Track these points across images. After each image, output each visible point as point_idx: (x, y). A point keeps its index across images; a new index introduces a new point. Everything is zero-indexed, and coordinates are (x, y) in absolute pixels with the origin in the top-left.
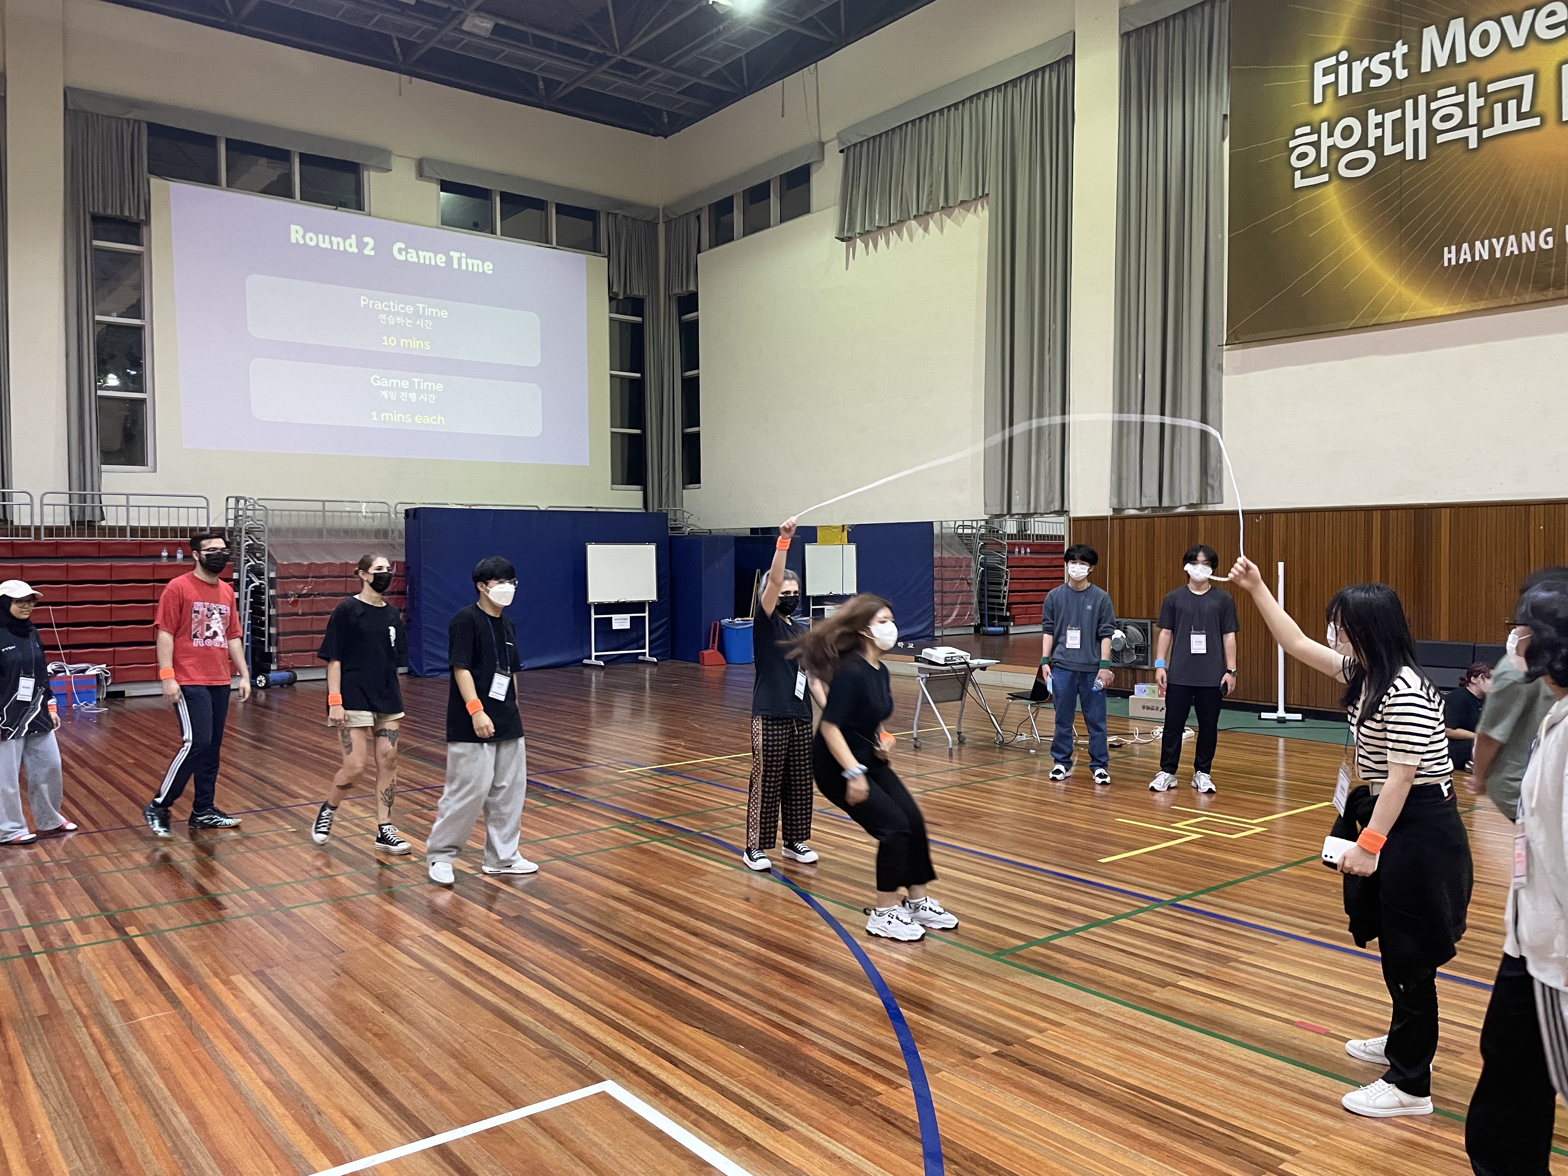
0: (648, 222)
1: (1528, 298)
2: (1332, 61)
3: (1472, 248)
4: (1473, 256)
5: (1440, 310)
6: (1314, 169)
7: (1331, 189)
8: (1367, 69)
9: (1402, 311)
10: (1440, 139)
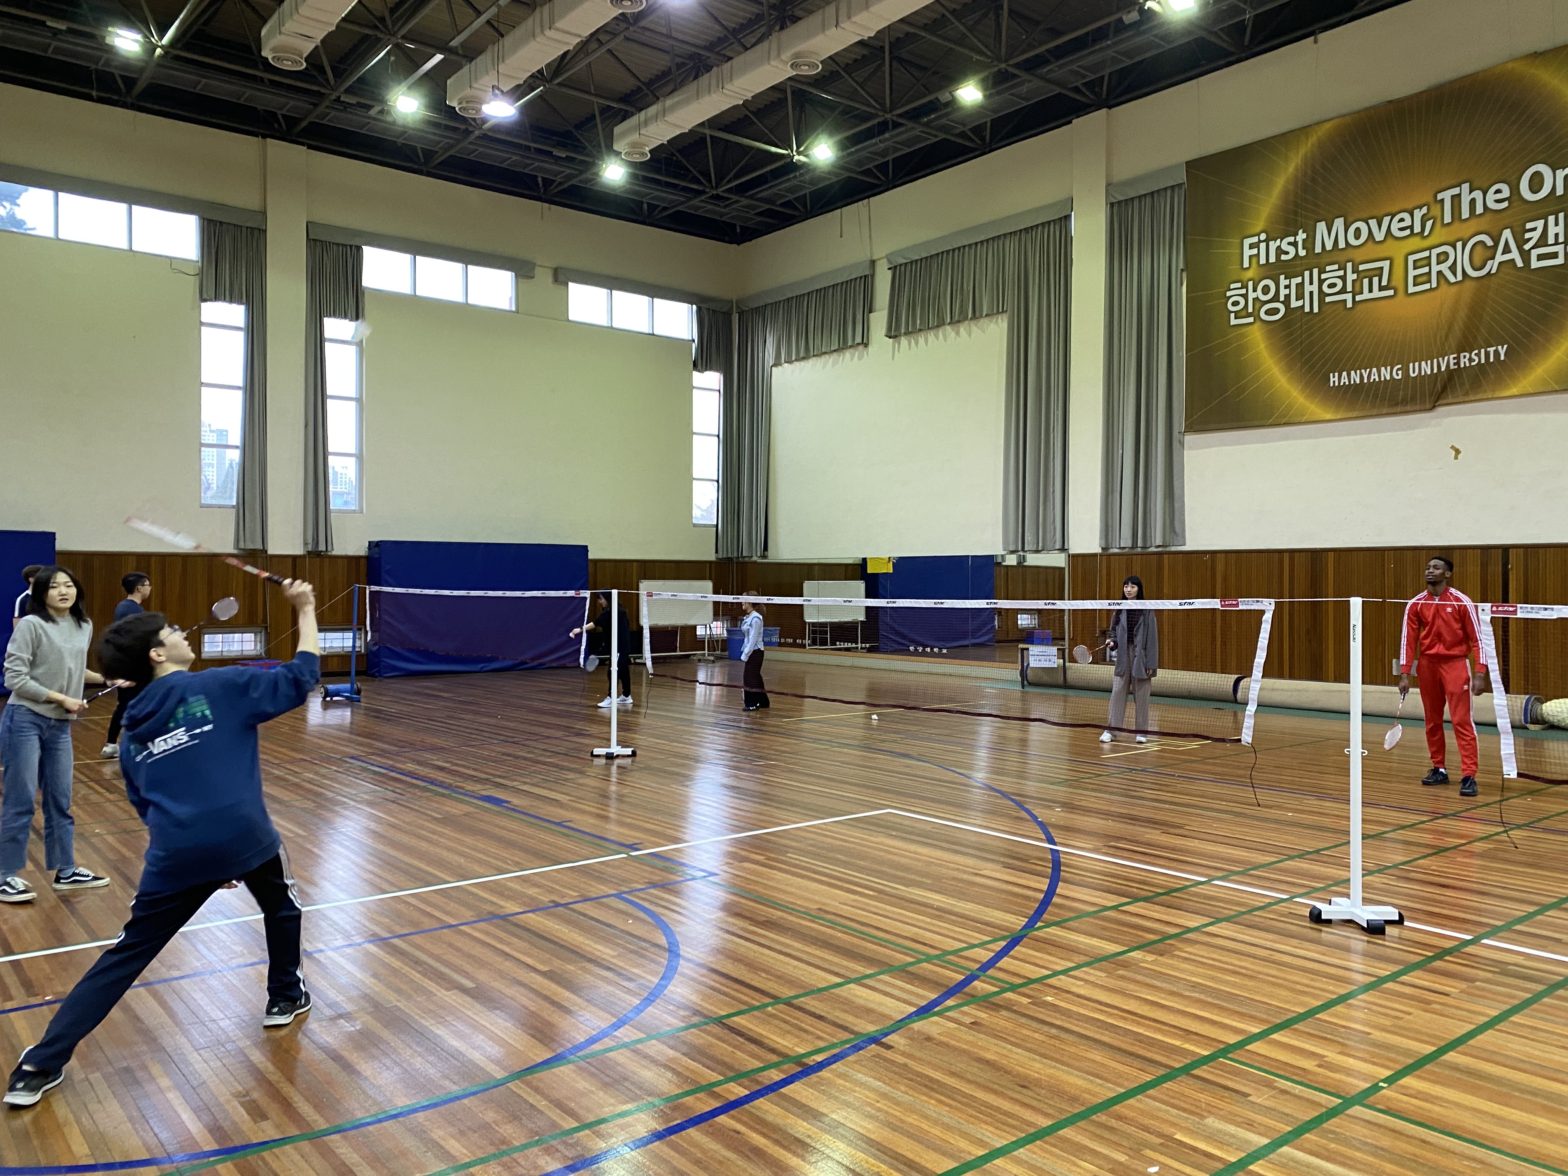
0: (724, 313)
1: (1384, 411)
2: (1255, 240)
3: (1349, 375)
4: (1350, 381)
5: (1328, 416)
6: (1244, 313)
7: (1256, 327)
8: (1279, 248)
9: (1303, 415)
10: (1328, 299)
